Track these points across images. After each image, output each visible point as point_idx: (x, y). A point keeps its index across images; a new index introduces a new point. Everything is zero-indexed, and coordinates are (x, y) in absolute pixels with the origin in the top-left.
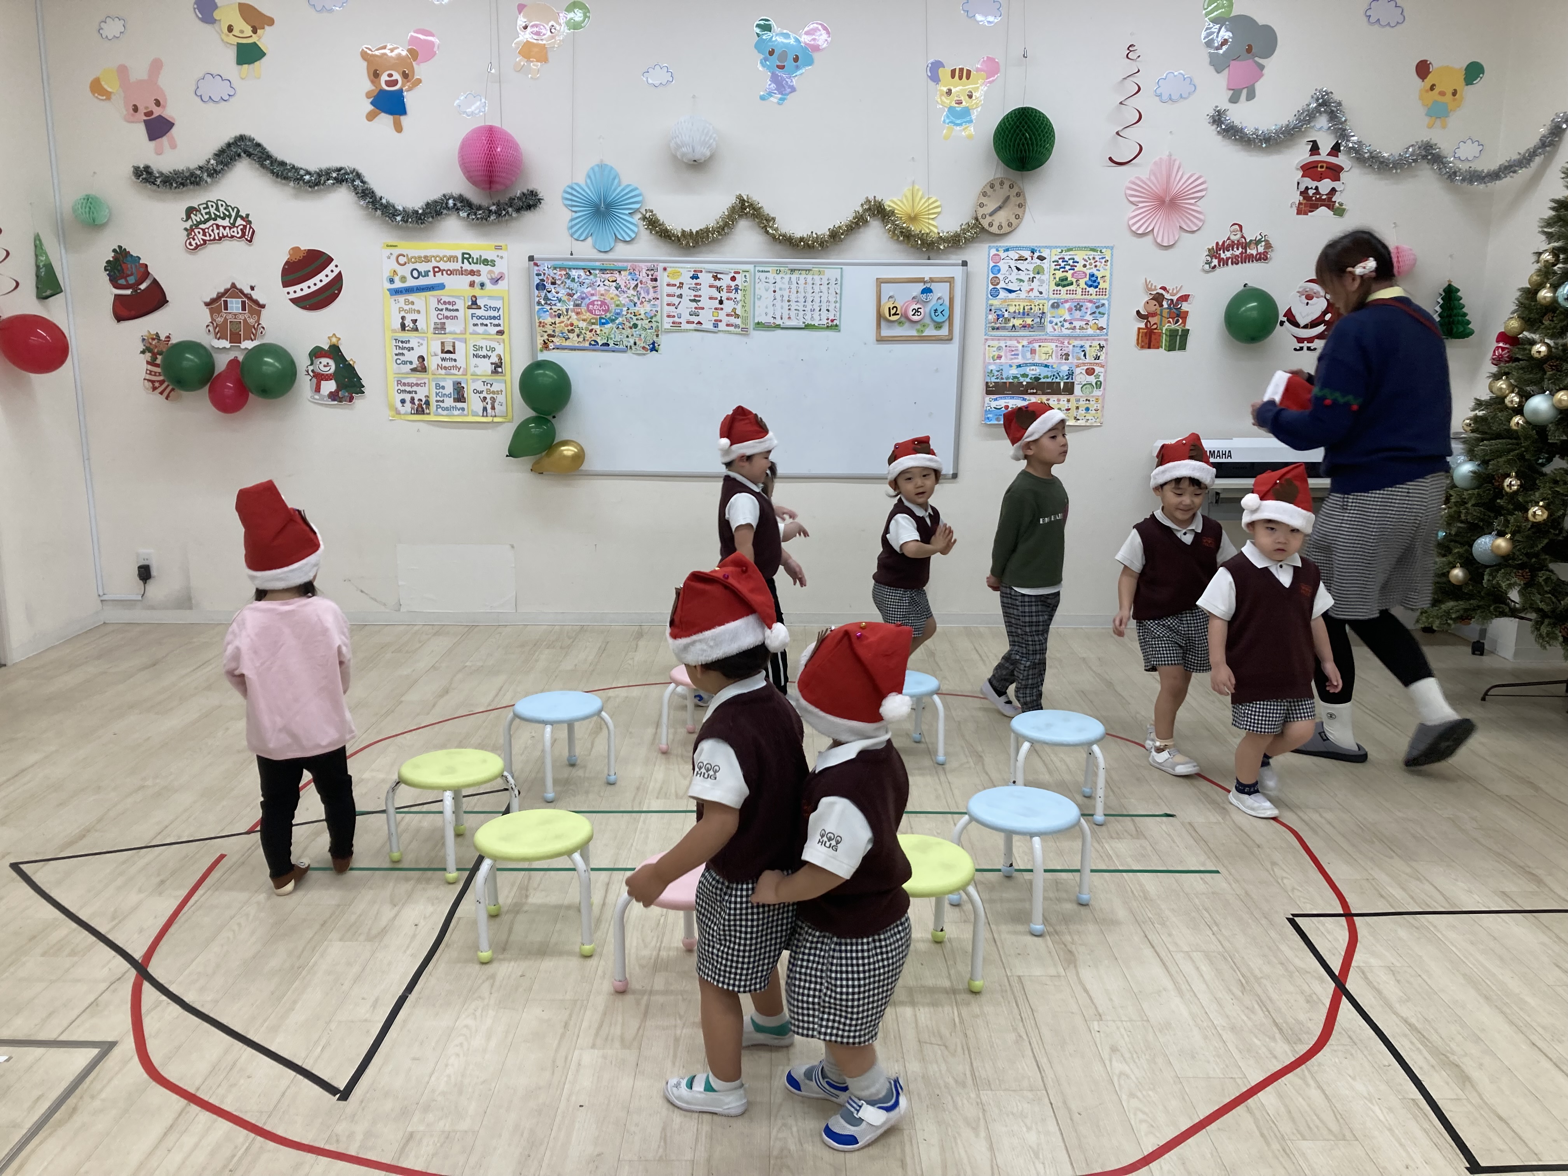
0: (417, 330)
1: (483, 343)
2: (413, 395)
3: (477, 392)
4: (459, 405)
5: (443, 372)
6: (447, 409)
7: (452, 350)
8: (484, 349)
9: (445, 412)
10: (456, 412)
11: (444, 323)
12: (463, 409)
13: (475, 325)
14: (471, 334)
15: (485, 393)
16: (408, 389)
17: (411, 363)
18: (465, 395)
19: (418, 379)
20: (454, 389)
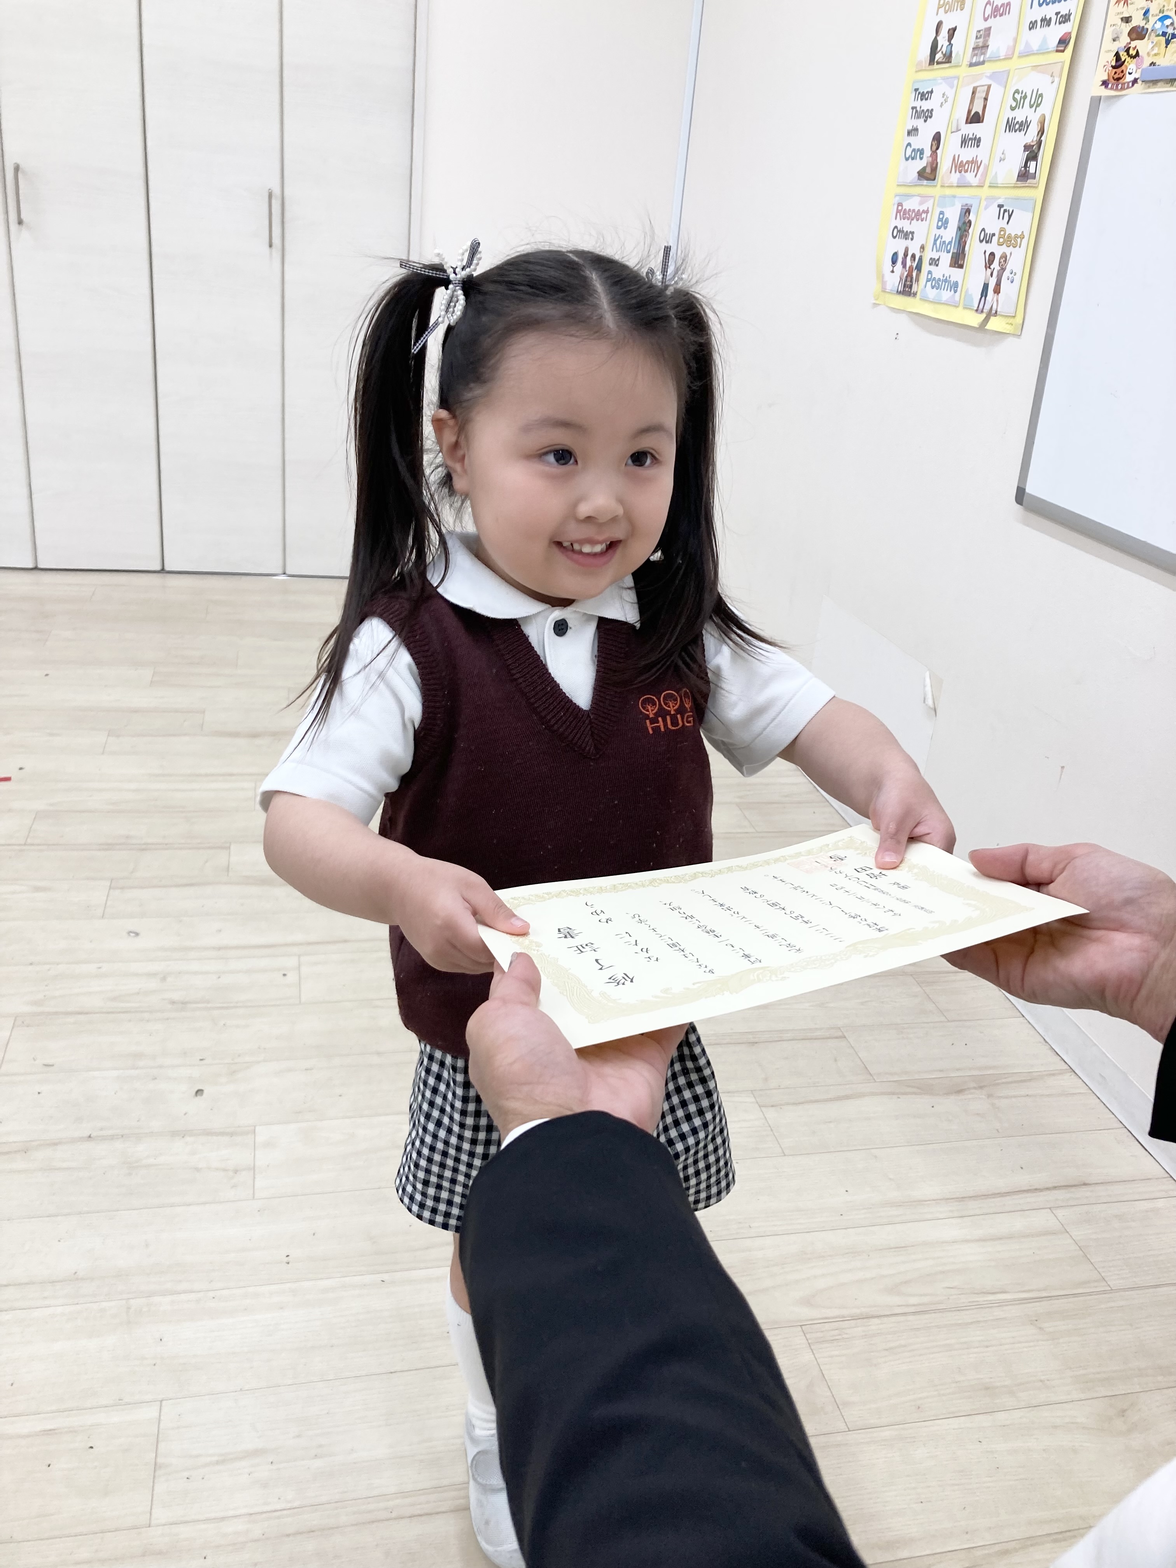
0: (948, 58)
1: (1029, 83)
2: (908, 243)
3: (987, 239)
4: (956, 274)
5: (955, 177)
6: (937, 284)
7: (981, 113)
8: (1027, 101)
9: (932, 293)
10: (946, 295)
11: (990, 28)
12: (955, 286)
13: (1033, 25)
14: (1021, 56)
15: (995, 239)
16: (906, 225)
17: (922, 152)
18: (967, 248)
19: (924, 198)
20: (959, 228)
